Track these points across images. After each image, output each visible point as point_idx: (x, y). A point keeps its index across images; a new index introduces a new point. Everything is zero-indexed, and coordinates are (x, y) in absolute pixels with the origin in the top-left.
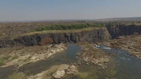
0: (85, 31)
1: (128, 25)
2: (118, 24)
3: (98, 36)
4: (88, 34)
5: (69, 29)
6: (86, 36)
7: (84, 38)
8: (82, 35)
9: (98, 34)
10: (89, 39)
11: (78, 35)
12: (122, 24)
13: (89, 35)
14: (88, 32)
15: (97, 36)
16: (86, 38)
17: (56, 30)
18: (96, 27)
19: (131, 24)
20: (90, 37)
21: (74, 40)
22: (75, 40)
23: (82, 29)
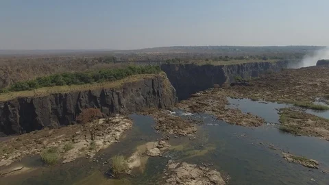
0: (129, 84)
1: (200, 65)
2: (183, 63)
3: (154, 91)
4: (134, 89)
5: (95, 81)
6: (132, 94)
7: (128, 97)
8: (124, 92)
9: (153, 87)
10: (138, 98)
11: (118, 94)
12: (190, 63)
13: (137, 91)
14: (134, 84)
15: (151, 91)
16: (132, 97)
17: (68, 84)
18: (148, 73)
19: (204, 63)
20: (139, 95)
21: (110, 103)
22: (112, 103)
23: (122, 80)
